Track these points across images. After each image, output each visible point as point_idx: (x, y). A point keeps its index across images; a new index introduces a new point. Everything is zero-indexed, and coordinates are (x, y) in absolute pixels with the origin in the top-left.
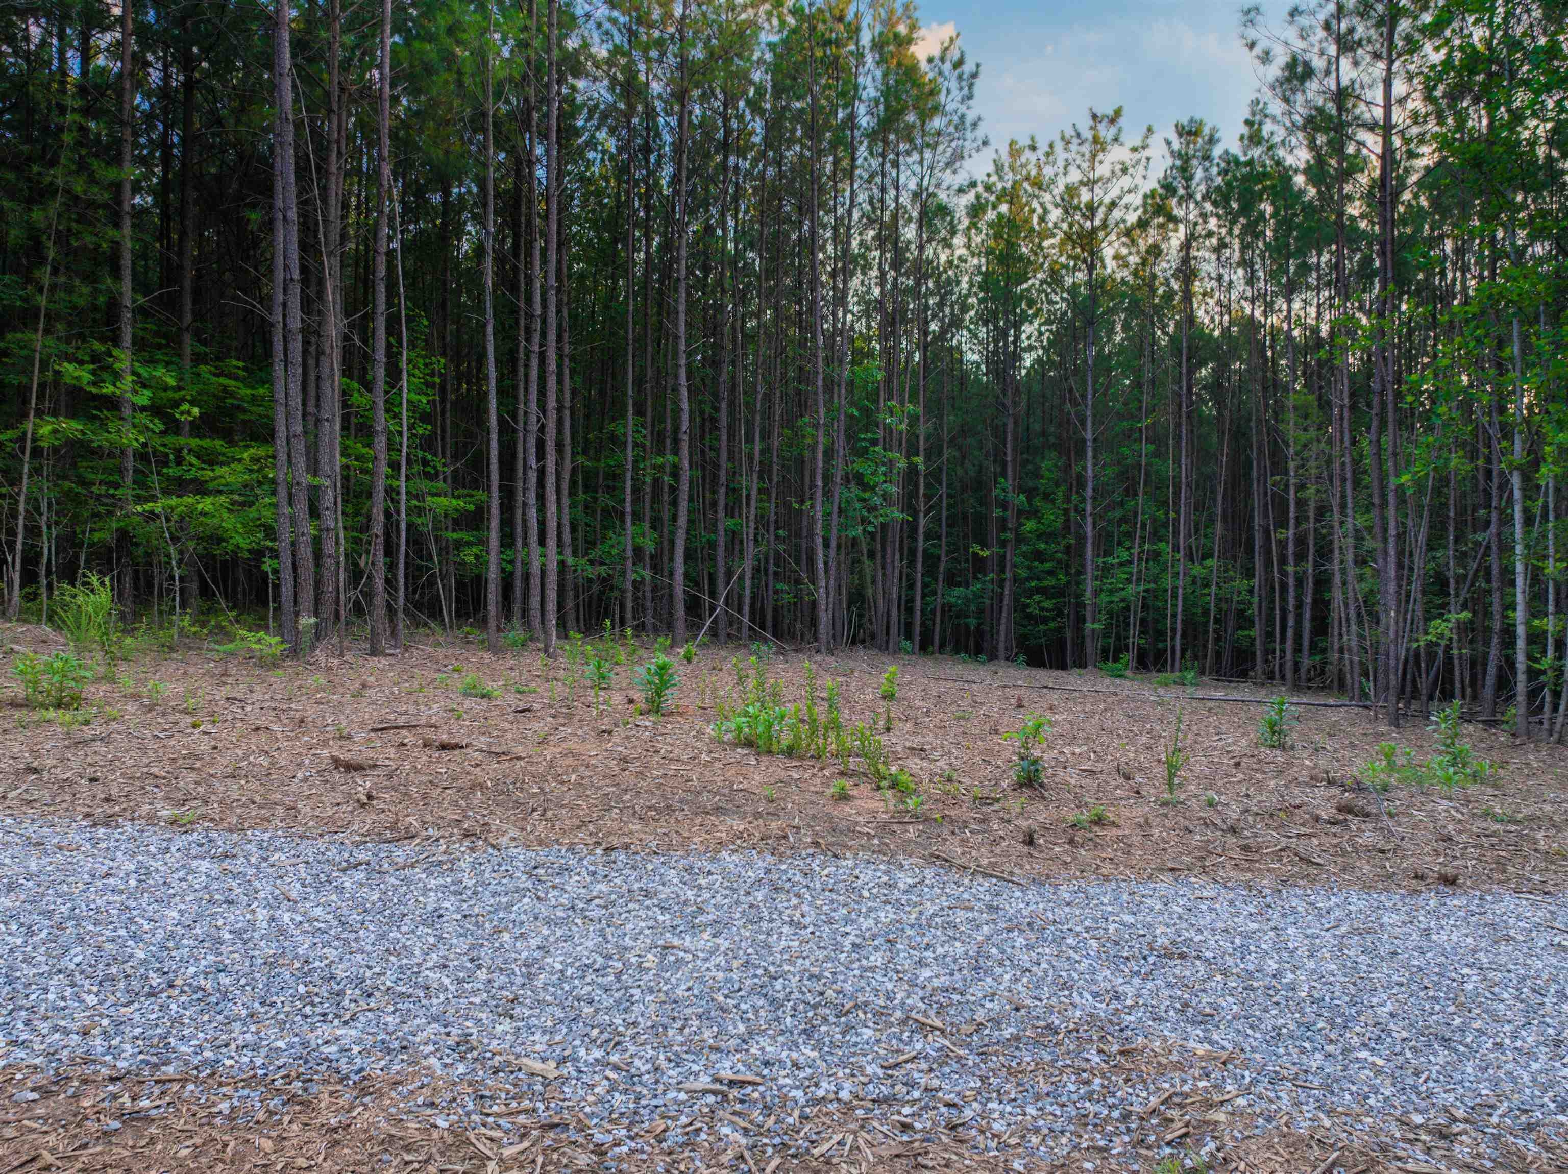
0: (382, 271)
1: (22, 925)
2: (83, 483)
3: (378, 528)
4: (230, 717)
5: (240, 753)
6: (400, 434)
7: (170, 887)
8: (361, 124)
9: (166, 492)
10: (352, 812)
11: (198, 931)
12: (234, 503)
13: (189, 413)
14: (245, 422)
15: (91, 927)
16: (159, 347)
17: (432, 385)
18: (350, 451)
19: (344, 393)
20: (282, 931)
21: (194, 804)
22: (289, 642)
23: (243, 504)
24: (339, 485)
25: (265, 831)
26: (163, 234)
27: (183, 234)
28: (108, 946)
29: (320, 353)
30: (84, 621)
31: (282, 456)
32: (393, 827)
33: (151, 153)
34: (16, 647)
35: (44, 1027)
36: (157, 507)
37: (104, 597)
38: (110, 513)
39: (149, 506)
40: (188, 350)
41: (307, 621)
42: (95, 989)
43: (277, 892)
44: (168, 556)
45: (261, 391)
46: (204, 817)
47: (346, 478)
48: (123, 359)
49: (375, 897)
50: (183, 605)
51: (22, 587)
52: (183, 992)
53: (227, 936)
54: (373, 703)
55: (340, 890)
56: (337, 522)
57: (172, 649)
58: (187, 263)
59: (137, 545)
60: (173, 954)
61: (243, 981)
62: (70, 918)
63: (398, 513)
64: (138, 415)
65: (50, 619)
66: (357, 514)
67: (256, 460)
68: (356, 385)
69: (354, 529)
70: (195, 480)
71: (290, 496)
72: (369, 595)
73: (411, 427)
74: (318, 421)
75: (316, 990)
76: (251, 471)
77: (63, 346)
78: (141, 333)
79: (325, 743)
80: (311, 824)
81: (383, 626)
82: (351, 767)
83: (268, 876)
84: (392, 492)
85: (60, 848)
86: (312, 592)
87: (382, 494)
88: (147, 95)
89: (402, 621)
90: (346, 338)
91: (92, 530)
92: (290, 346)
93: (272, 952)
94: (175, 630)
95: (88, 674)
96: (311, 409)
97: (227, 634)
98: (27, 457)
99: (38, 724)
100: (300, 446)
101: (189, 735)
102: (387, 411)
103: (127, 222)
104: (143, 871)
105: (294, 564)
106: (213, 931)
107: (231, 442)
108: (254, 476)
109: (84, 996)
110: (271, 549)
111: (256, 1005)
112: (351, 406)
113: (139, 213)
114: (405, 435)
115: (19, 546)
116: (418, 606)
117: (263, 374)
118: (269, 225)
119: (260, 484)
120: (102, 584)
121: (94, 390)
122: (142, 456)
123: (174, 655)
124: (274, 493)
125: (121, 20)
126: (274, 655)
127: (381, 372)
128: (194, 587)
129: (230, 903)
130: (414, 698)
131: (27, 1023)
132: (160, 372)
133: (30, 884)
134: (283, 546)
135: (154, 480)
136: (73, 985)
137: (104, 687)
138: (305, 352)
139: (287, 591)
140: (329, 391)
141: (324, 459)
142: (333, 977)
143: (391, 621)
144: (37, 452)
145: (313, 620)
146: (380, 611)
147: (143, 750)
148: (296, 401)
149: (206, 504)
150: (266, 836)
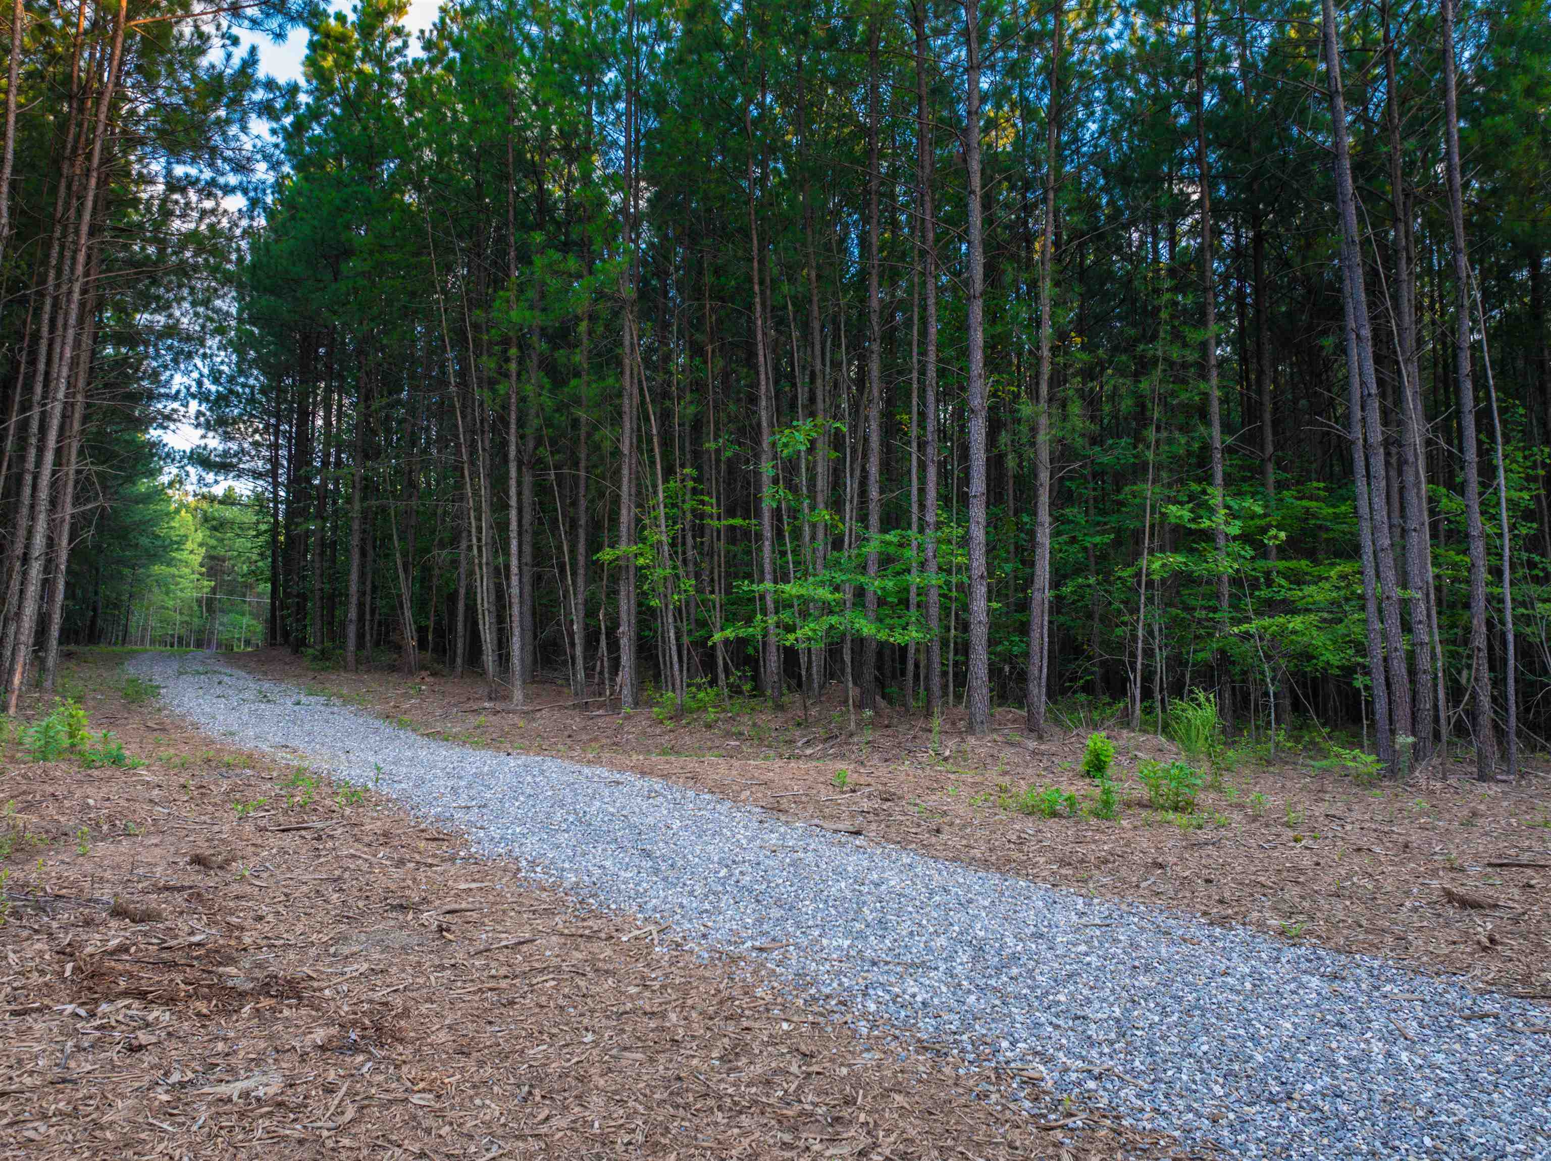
0: (1466, 366)
1: (1157, 1004)
2: (1190, 609)
3: (1480, 641)
4: (1330, 835)
5: (1343, 872)
6: (1500, 536)
7: (1282, 998)
8: (1429, 223)
9: (1259, 614)
10: (1472, 954)
11: (1312, 1048)
12: (1324, 620)
13: (1276, 537)
14: (1328, 540)
15: (1214, 1020)
16: (1244, 479)
17: (1535, 479)
18: (1441, 560)
19: (1430, 500)
20: (1400, 1070)
21: (1301, 918)
22: (1386, 761)
23: (1331, 621)
24: (1432, 596)
25: (1375, 958)
26: (1243, 377)
27: (1260, 373)
28: (1230, 1042)
29: (1402, 462)
30: (1193, 733)
31: (1370, 572)
32: (1526, 980)
33: (1228, 309)
34: (1140, 754)
35: (1181, 1104)
36: (1251, 627)
37: (1209, 712)
38: (1210, 635)
39: (1244, 627)
40: (1271, 478)
41: (1404, 740)
42: (1221, 1080)
43: (1392, 1027)
44: (1262, 673)
45: (1343, 508)
46: (1310, 932)
47: (1438, 589)
48: (1216, 495)
49: (1509, 1059)
50: (1278, 722)
51: (1142, 701)
52: (1301, 1107)
53: (1342, 1061)
54: (1486, 834)
55: (1464, 1040)
56: (1431, 634)
57: (1269, 763)
58: (1267, 398)
59: (1233, 663)
60: (1290, 1065)
61: (1361, 1114)
62: (1195, 1007)
63: (1503, 623)
64: (1231, 544)
65: (1165, 729)
66: (1453, 626)
67: (1343, 577)
68: (1443, 490)
69: (1454, 642)
70: (1284, 601)
71: (1380, 611)
72: (1473, 715)
73: (1512, 528)
74: (1404, 532)
75: (1445, 1147)
76: (1338, 588)
77: (1166, 492)
78: (1229, 470)
79: (1434, 873)
80: (1425, 959)
81: (1492, 750)
82: (1465, 904)
83: (1382, 1008)
84: (1494, 601)
85: (1185, 940)
86: (1408, 710)
87: (1482, 603)
88: (1221, 259)
89: (1515, 744)
90: (1428, 443)
91: (1195, 651)
92: (1372, 461)
93: (1391, 1090)
94: (1271, 745)
95: (1199, 782)
96: (1396, 520)
97: (1320, 750)
98: (1143, 591)
99: (1161, 824)
100: (1388, 560)
101: (1292, 848)
102: (1482, 513)
103: (1214, 373)
104: (1257, 976)
105: (1387, 679)
106: (1328, 1053)
107: (1316, 562)
108: (1342, 593)
109: (1212, 1085)
110: (1364, 667)
111: (1378, 1144)
112: (1439, 513)
113: (1223, 362)
114: (1507, 536)
115: (1139, 666)
116: (1534, 727)
117: (1343, 491)
118: (1342, 349)
119: (1347, 600)
120: (1208, 700)
121: (1193, 526)
122: (1235, 581)
123: (1271, 769)
124: (1363, 608)
125: (1200, 203)
126: (1369, 774)
127: (1472, 475)
128: (1287, 702)
129: (1344, 1027)
130: (1537, 833)
131: (1167, 1096)
132: (1248, 503)
133: (1162, 968)
134: (1375, 660)
135: (1249, 604)
136: (1202, 1072)
137: (1213, 795)
138: (1387, 464)
139: (1381, 707)
140: (1415, 501)
141: (1414, 569)
142: (1463, 1139)
143: (1500, 743)
144: (1150, 584)
145: (1411, 739)
146: (1486, 731)
147: (1251, 858)
148: (1381, 515)
149: (1296, 623)
150: (1376, 964)
